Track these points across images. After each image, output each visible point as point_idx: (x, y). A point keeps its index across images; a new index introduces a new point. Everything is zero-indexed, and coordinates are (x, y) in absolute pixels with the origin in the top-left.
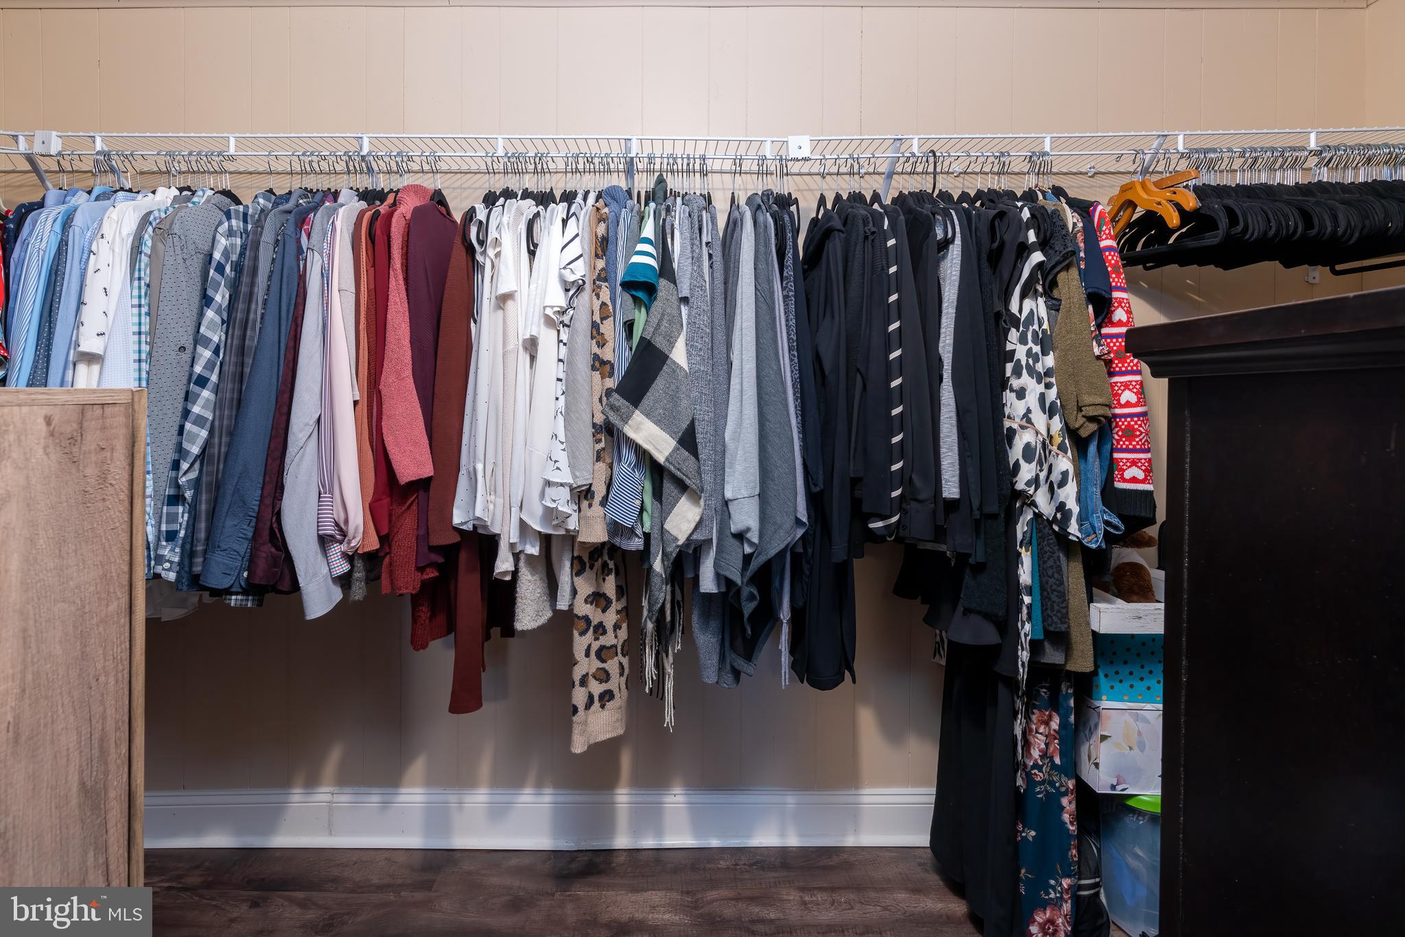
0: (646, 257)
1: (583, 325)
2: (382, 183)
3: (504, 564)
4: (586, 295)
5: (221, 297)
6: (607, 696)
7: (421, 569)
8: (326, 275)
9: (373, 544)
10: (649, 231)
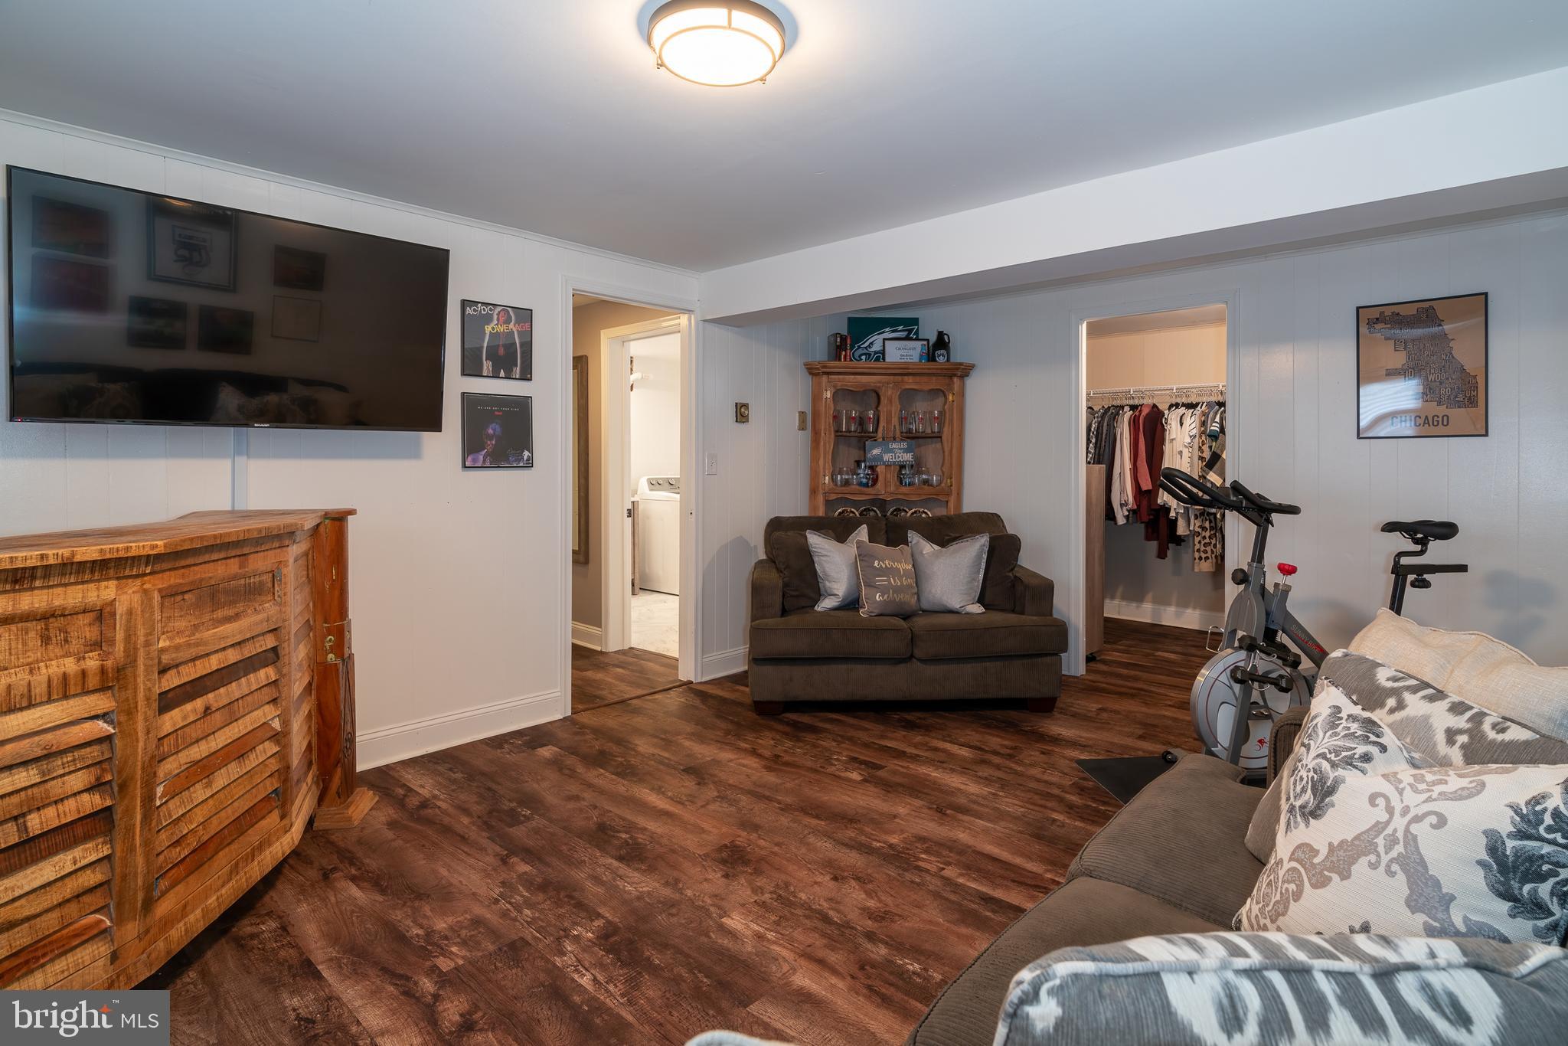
0: (1216, 427)
1: (1196, 447)
2: (1136, 402)
3: (1172, 514)
4: (1197, 439)
5: (1093, 441)
6: (1207, 558)
7: (1149, 515)
8: (1122, 434)
9: (1135, 507)
10: (1217, 419)
